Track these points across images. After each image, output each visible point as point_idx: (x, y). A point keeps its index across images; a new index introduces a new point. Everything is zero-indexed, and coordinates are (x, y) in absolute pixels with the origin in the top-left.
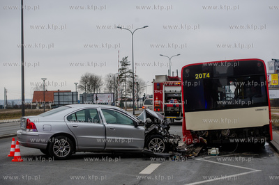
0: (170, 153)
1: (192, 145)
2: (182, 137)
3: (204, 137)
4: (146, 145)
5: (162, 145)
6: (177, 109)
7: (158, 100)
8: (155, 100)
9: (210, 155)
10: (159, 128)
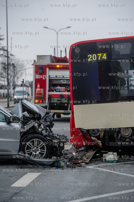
0: (54, 158)
1: (83, 148)
2: (70, 137)
3: (98, 138)
4: (22, 148)
5: (43, 148)
6: (64, 101)
7: (41, 88)
8: (36, 87)
9: (106, 161)
10: (39, 125)
